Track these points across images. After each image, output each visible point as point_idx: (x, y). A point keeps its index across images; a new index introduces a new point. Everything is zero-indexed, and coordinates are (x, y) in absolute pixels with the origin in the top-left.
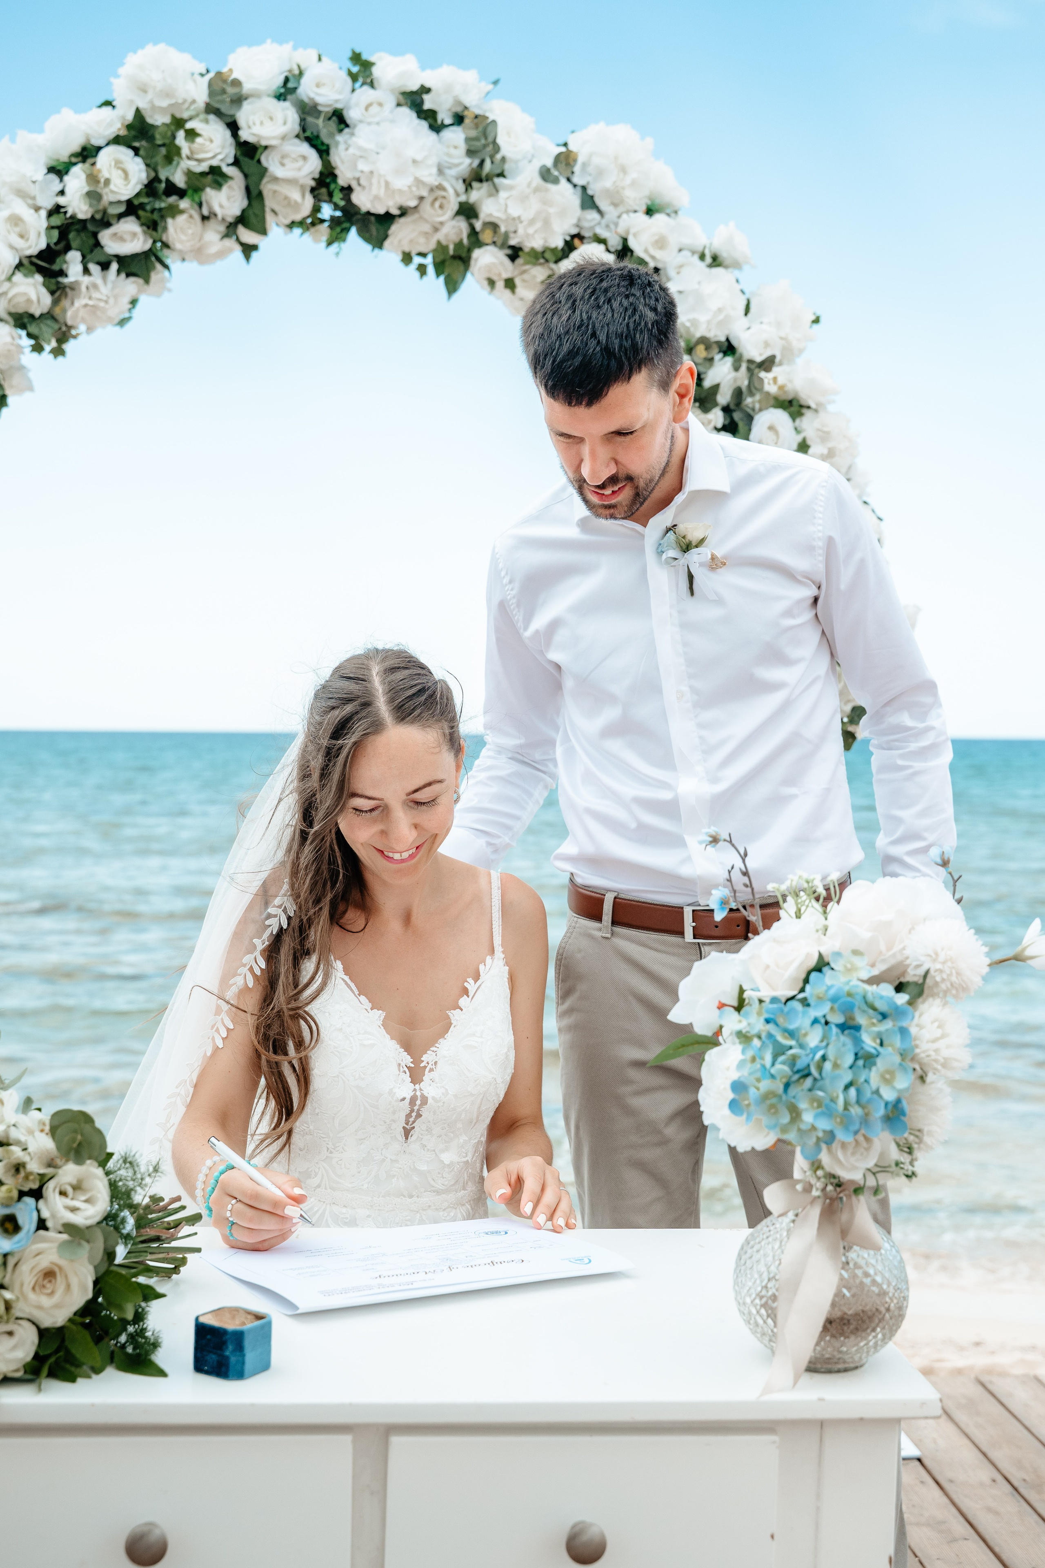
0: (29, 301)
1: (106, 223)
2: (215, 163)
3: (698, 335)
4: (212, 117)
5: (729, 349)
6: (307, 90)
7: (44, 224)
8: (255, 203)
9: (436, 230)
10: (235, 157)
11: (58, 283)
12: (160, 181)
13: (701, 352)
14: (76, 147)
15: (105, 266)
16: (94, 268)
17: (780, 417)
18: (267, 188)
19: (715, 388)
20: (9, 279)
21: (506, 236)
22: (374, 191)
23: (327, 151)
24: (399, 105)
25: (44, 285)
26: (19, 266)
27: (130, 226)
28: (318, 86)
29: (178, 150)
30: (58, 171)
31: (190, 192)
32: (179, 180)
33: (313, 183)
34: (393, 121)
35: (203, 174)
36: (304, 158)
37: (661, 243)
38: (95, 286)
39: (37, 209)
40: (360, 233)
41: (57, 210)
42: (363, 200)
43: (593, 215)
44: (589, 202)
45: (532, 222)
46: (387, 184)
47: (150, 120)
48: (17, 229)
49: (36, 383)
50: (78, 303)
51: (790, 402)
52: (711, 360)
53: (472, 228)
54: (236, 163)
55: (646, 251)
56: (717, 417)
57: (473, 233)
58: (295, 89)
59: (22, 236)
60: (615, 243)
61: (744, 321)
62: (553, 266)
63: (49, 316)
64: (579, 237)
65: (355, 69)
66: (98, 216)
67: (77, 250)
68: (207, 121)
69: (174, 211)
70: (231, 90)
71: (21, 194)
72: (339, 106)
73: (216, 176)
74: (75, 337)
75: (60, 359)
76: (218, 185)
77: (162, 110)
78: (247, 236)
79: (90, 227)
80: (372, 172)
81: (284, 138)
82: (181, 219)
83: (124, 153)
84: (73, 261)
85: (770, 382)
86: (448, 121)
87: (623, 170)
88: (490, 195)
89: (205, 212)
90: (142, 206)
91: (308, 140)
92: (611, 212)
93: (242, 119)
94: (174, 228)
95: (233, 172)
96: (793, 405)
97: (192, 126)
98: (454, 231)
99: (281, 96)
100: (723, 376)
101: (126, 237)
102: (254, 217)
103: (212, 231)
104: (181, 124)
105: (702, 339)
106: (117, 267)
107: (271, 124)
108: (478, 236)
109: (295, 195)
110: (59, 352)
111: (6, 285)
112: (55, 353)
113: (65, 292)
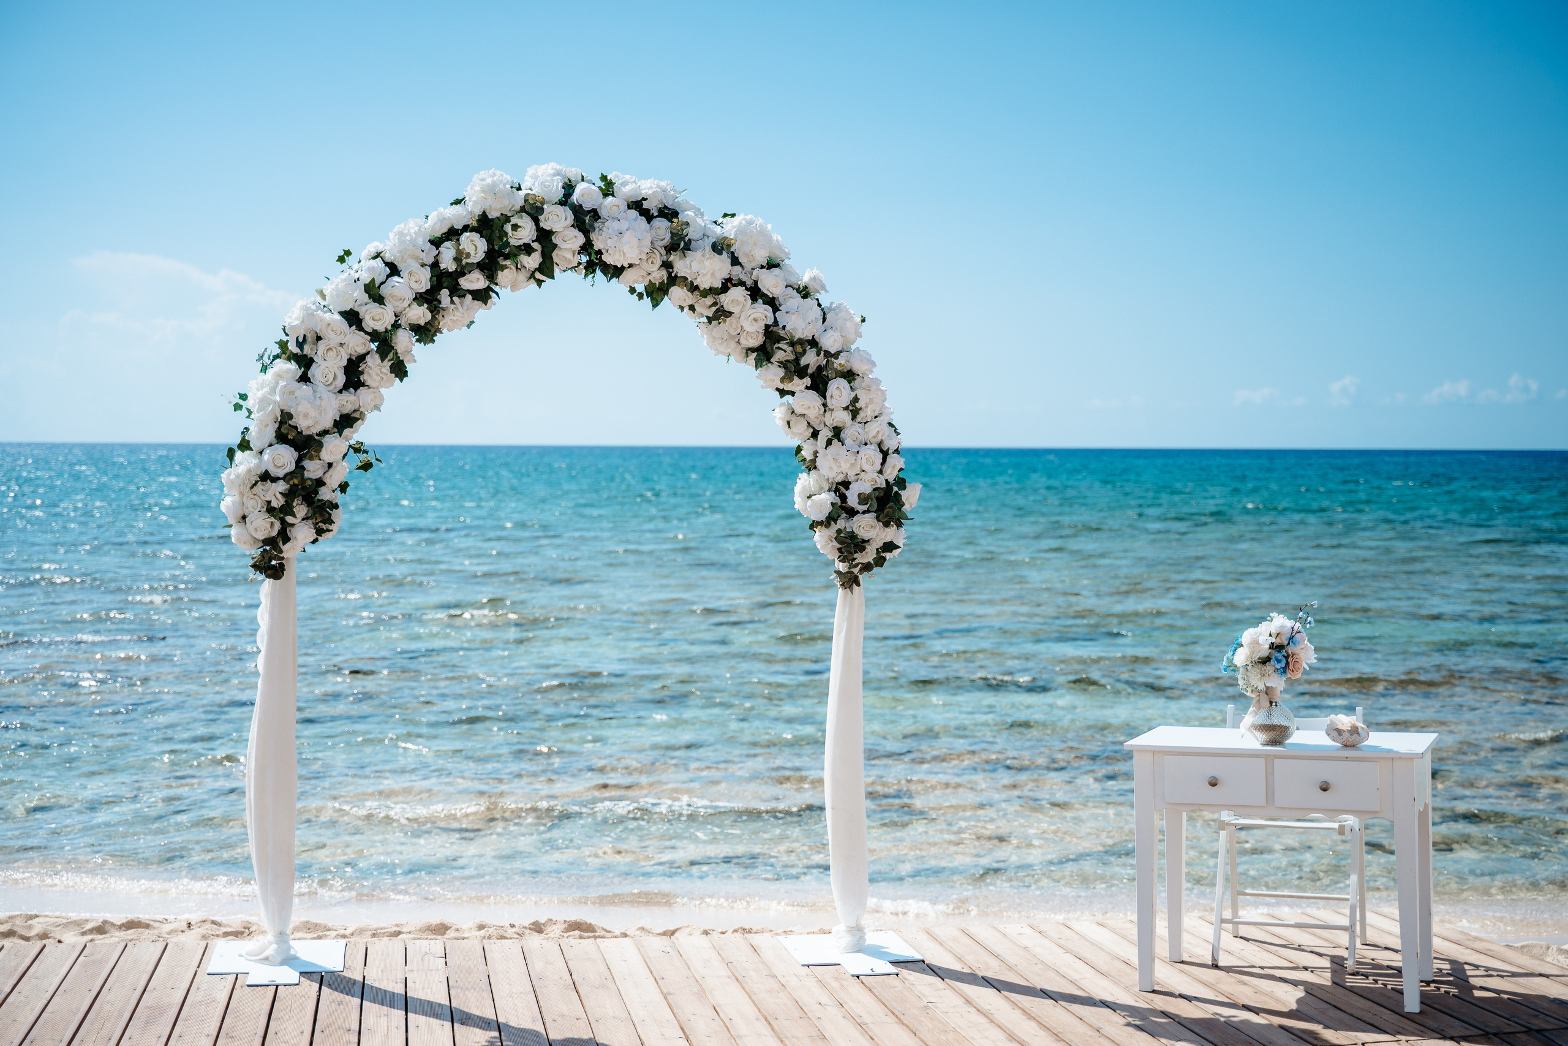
0: (420, 318)
1: (463, 274)
2: (526, 241)
3: (797, 337)
4: (524, 215)
5: (813, 343)
6: (576, 197)
7: (429, 275)
8: (548, 262)
9: (648, 274)
10: (537, 237)
11: (436, 307)
12: (495, 251)
13: (799, 349)
14: (445, 230)
15: (461, 296)
16: (455, 299)
17: (842, 383)
18: (554, 255)
19: (807, 366)
20: (409, 305)
21: (692, 282)
22: (617, 257)
23: (588, 232)
24: (629, 207)
25: (429, 308)
26: (415, 299)
27: (477, 275)
28: (584, 195)
29: (506, 234)
30: (436, 243)
31: (511, 256)
32: (505, 250)
33: (580, 249)
34: (625, 217)
35: (520, 247)
36: (576, 237)
37: (776, 286)
38: (457, 308)
39: (423, 265)
40: (603, 272)
41: (435, 265)
42: (607, 259)
43: (737, 268)
44: (735, 261)
45: (705, 275)
46: (625, 253)
47: (489, 216)
48: (415, 279)
49: (417, 358)
50: (447, 318)
51: (848, 372)
52: (804, 352)
53: (670, 274)
54: (537, 240)
55: (768, 290)
56: (807, 381)
57: (671, 278)
58: (570, 195)
59: (416, 282)
60: (749, 283)
61: (821, 328)
62: (716, 298)
63: (430, 324)
64: (729, 280)
65: (602, 184)
66: (459, 271)
67: (446, 288)
68: (522, 217)
69: (503, 268)
70: (538, 204)
71: (416, 258)
72: (595, 207)
73: (528, 249)
74: (440, 334)
75: (432, 344)
76: (529, 254)
77: (496, 211)
78: (538, 276)
79: (455, 276)
80: (615, 247)
81: (564, 228)
82: (507, 271)
83: (475, 236)
84: (444, 294)
85: (838, 363)
86: (656, 214)
87: (755, 244)
88: (681, 258)
89: (519, 266)
90: (485, 263)
91: (578, 226)
92: (748, 267)
93: (541, 218)
94: (502, 276)
95: (536, 245)
96: (850, 375)
97: (514, 220)
98: (659, 276)
99: (563, 203)
100: (811, 359)
101: (475, 281)
102: (546, 268)
103: (522, 276)
104: (507, 219)
105: (800, 339)
106: (469, 297)
107: (558, 220)
108: (673, 280)
109: (569, 256)
110: (432, 341)
111: (408, 310)
112: (428, 342)
113: (438, 312)
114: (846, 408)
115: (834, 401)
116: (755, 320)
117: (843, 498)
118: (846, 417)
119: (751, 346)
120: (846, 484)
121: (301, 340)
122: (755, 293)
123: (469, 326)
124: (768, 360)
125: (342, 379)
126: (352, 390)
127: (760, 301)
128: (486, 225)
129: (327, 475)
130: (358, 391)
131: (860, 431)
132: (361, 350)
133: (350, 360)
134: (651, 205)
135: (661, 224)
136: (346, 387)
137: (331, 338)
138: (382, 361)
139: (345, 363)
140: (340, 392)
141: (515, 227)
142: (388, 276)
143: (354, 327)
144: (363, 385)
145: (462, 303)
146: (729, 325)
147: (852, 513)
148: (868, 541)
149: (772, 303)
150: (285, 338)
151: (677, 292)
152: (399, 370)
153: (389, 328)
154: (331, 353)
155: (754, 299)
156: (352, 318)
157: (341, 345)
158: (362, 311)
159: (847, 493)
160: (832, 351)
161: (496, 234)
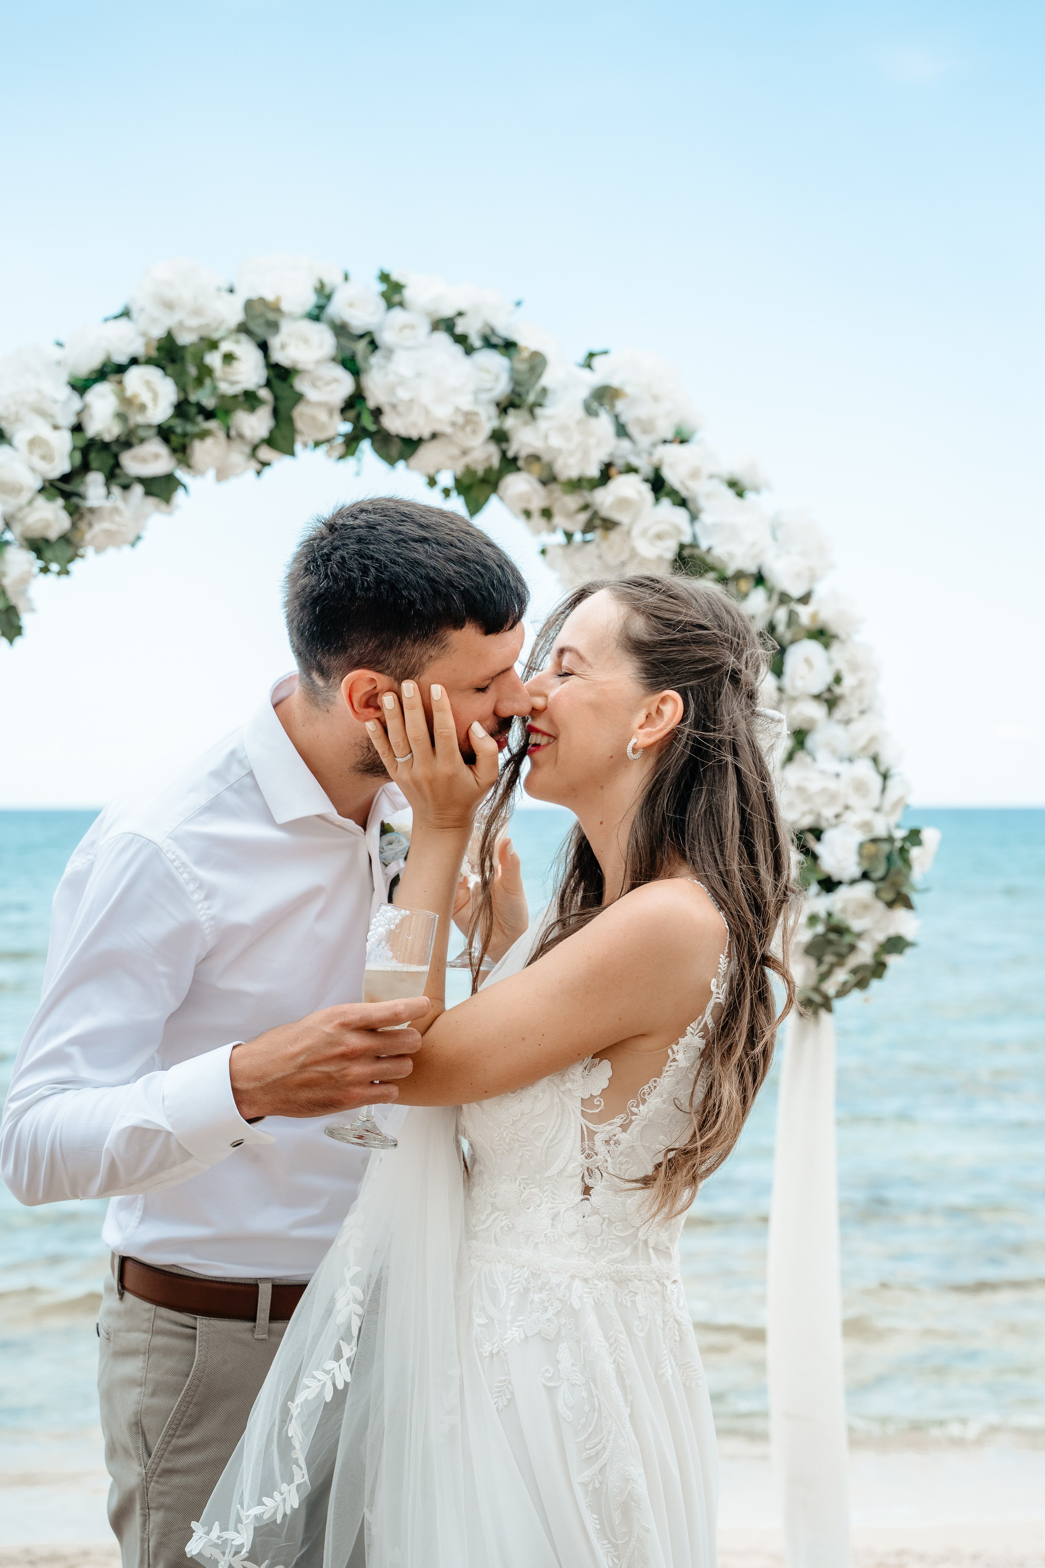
0: (48, 525)
1: (128, 444)
2: (248, 385)
4: (243, 338)
5: (760, 579)
6: (337, 309)
7: (68, 446)
8: (285, 426)
9: (464, 453)
10: (267, 379)
11: (79, 506)
12: (189, 404)
14: (96, 363)
15: (126, 487)
16: (116, 490)
17: (812, 648)
18: (298, 411)
20: (30, 502)
21: (547, 467)
22: (410, 418)
23: (360, 371)
24: (434, 328)
25: (66, 508)
26: (42, 490)
27: (156, 448)
28: (351, 305)
29: (211, 371)
30: (81, 387)
31: (219, 413)
32: (209, 403)
33: (342, 405)
34: (427, 346)
35: (235, 397)
36: (336, 380)
37: (695, 474)
38: (116, 510)
39: (56, 427)
40: (376, 449)
41: (78, 429)
42: (393, 424)
43: (625, 444)
44: (622, 431)
45: (571, 453)
46: (427, 412)
47: (182, 341)
48: (40, 452)
50: (98, 528)
51: (822, 632)
53: (504, 453)
54: (268, 384)
55: (682, 483)
57: (506, 458)
58: (327, 305)
59: (43, 458)
60: (647, 471)
61: (773, 551)
62: (590, 496)
63: (65, 539)
64: (610, 465)
65: (382, 287)
66: (123, 438)
67: (98, 470)
68: (237, 342)
69: (203, 435)
70: (271, 316)
71: (42, 413)
72: (371, 328)
73: (250, 399)
74: (82, 557)
75: (64, 578)
76: (252, 410)
77: (191, 330)
78: (265, 453)
79: (114, 448)
80: (411, 401)
81: (319, 362)
82: (209, 442)
83: (153, 374)
84: (94, 483)
86: (479, 342)
87: (656, 399)
88: (526, 423)
89: (233, 433)
90: (171, 428)
91: (344, 362)
92: (644, 441)
93: (275, 342)
94: (201, 450)
95: (264, 394)
96: (824, 636)
97: (226, 347)
98: (484, 456)
99: (316, 315)
101: (150, 459)
102: (280, 439)
103: (236, 455)
104: (213, 345)
105: (737, 571)
106: (138, 490)
107: (306, 347)
109: (322, 416)
110: (64, 572)
111: (26, 510)
112: (59, 573)
113: (82, 516)
114: (817, 697)
115: (797, 683)
116: (659, 537)
117: (813, 856)
118: (816, 711)
120: (817, 833)
122: (659, 486)
123: (133, 545)
127: (667, 500)
128: (170, 354)
131: (841, 734)
134: (470, 328)
135: (489, 361)
141: (229, 358)
146: (608, 545)
147: (829, 885)
148: (859, 935)
149: (688, 504)
151: (519, 484)
152: (8, 623)
155: (657, 496)
159: (819, 848)
160: (796, 592)
161: (193, 371)
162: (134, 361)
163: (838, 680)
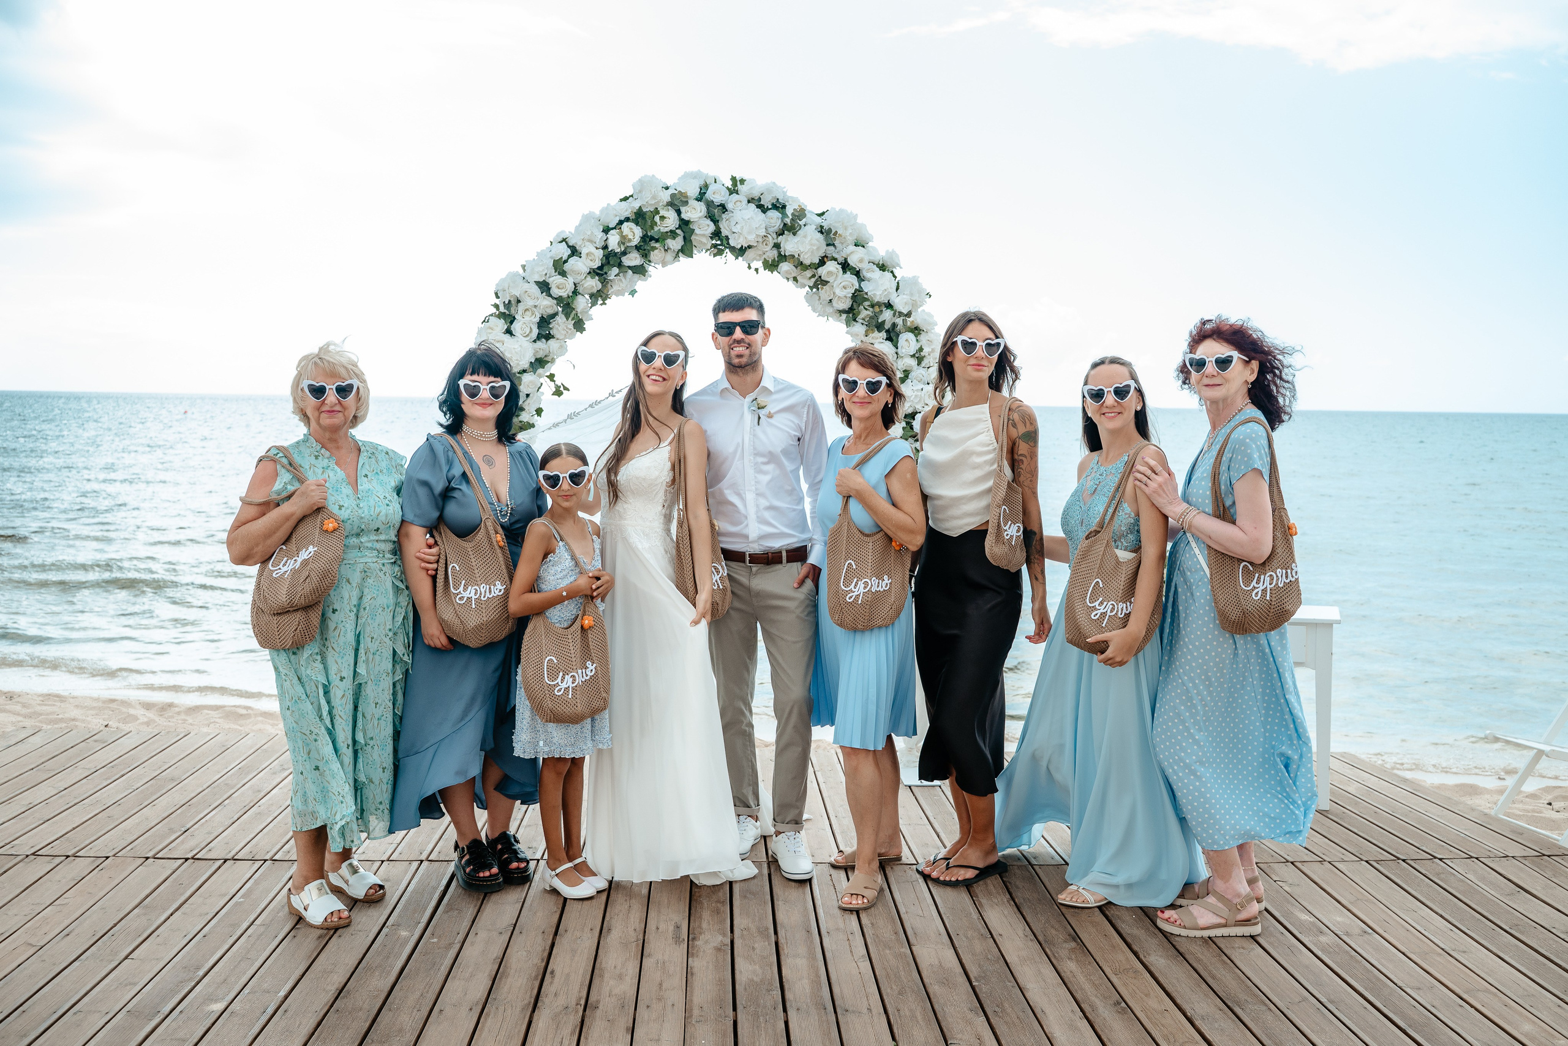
0: (594, 287)
1: (624, 253)
2: (672, 228)
3: (876, 300)
4: (670, 209)
5: (889, 306)
6: (709, 195)
7: (601, 255)
8: (688, 244)
9: (764, 254)
10: (680, 226)
11: (605, 279)
12: (648, 236)
13: (877, 309)
14: (613, 221)
15: (625, 271)
16: (620, 273)
17: (910, 336)
18: (693, 238)
19: (884, 323)
20: (586, 278)
21: (795, 259)
22: (739, 240)
23: (718, 221)
24: (749, 202)
25: (599, 280)
26: (590, 273)
27: (635, 255)
28: (716, 193)
29: (656, 223)
30: (606, 230)
31: (660, 240)
32: (656, 236)
33: (711, 234)
34: (746, 209)
35: (667, 233)
36: (708, 225)
37: (861, 261)
38: (621, 280)
39: (596, 248)
40: (730, 251)
41: (605, 247)
42: (732, 243)
43: (832, 248)
45: (806, 253)
47: (644, 210)
48: (590, 258)
49: (593, 317)
50: (614, 287)
51: (916, 328)
52: (882, 311)
53: (780, 252)
54: (680, 227)
55: (855, 263)
56: (884, 334)
57: (780, 254)
58: (705, 193)
59: (591, 260)
60: (841, 260)
61: (895, 294)
62: (815, 271)
63: (602, 292)
64: (825, 257)
65: (729, 184)
66: (622, 252)
67: (613, 264)
68: (668, 210)
69: (654, 248)
70: (682, 199)
71: (591, 243)
72: (723, 203)
73: (673, 234)
74: (610, 298)
75: (604, 306)
76: (674, 238)
77: (648, 206)
78: (681, 256)
79: (619, 255)
80: (737, 231)
81: (700, 218)
82: (656, 251)
83: (631, 225)
84: (612, 270)
85: (908, 321)
86: (770, 207)
88: (788, 241)
89: (667, 248)
90: (641, 246)
91: (710, 217)
92: (840, 246)
93: (683, 209)
94: (654, 255)
95: (679, 231)
96: (916, 330)
97: (662, 213)
98: (772, 254)
99: (699, 199)
100: (887, 316)
101: (633, 259)
102: (687, 250)
103: (669, 256)
104: (657, 212)
105: (878, 302)
106: (630, 271)
107: (695, 212)
108: (782, 258)
109: (704, 240)
110: (604, 303)
111: (583, 282)
112: (601, 304)
113: (608, 282)
114: (913, 356)
115: (904, 351)
116: (845, 288)
118: (913, 362)
119: (841, 309)
121: (507, 302)
122: (845, 266)
123: (632, 294)
124: (855, 320)
125: (536, 331)
126: (544, 340)
127: (848, 273)
128: (640, 217)
129: (526, 403)
130: (549, 342)
131: (924, 373)
132: (551, 311)
133: (542, 318)
134: (766, 202)
135: (774, 215)
136: (539, 337)
137: (528, 302)
138: (567, 319)
139: (537, 319)
140: (535, 341)
142: (569, 257)
143: (544, 294)
144: (553, 337)
145: (625, 276)
146: (825, 293)
149: (857, 273)
150: (497, 301)
151: (785, 266)
152: (579, 326)
153: (571, 294)
154: (527, 313)
155: (844, 272)
156: (544, 287)
157: (535, 306)
158: (550, 280)
160: (905, 312)
161: (649, 222)
162: (627, 219)
163: (921, 349)
